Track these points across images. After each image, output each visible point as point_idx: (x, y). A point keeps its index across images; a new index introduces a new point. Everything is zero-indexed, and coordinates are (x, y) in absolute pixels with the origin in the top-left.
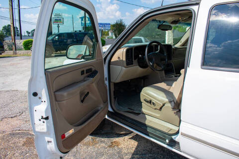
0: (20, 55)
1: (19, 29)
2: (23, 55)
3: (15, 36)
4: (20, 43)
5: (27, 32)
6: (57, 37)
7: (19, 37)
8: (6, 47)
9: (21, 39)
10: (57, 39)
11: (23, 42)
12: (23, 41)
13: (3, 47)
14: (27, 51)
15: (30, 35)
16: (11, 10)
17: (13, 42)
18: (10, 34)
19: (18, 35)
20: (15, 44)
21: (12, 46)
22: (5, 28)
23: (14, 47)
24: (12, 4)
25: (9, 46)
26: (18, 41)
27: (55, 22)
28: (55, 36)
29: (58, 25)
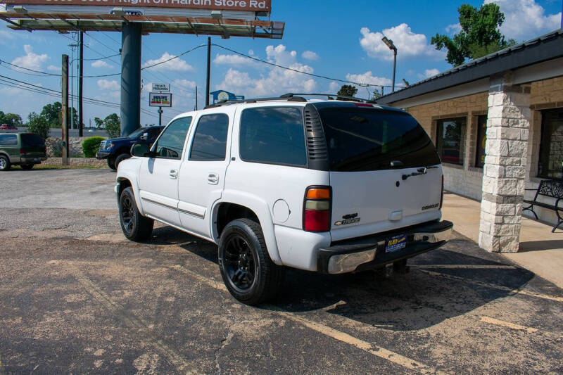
0: (76, 167)
1: (78, 114)
2: (82, 167)
3: (68, 127)
4: (77, 142)
5: (97, 120)
6: (146, 134)
7: (78, 131)
8: (49, 150)
9: (81, 135)
10: (145, 138)
11: (83, 142)
12: (82, 140)
13: (44, 150)
14: (89, 159)
15: (101, 126)
16: (65, 79)
17: (65, 140)
18: (59, 124)
19: (75, 127)
20: (67, 144)
21: (61, 149)
22: (47, 109)
23: (64, 151)
24: (67, 68)
25: (55, 148)
26: (74, 138)
27: (154, 102)
28: (142, 131)
29: (160, 107)
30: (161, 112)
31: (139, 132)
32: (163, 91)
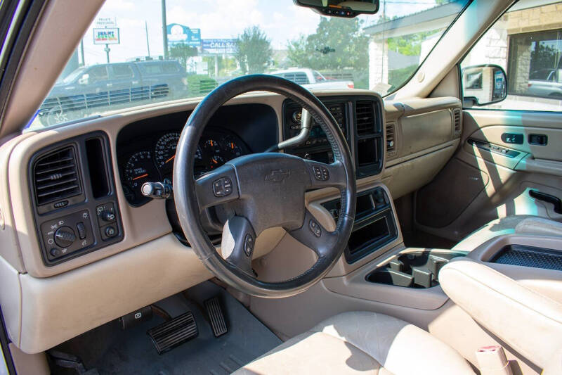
6: (86, 76)
10: (86, 82)
27: (99, 39)
28: (81, 72)
29: (107, 45)
30: (108, 51)
31: (78, 74)
32: (109, 26)
